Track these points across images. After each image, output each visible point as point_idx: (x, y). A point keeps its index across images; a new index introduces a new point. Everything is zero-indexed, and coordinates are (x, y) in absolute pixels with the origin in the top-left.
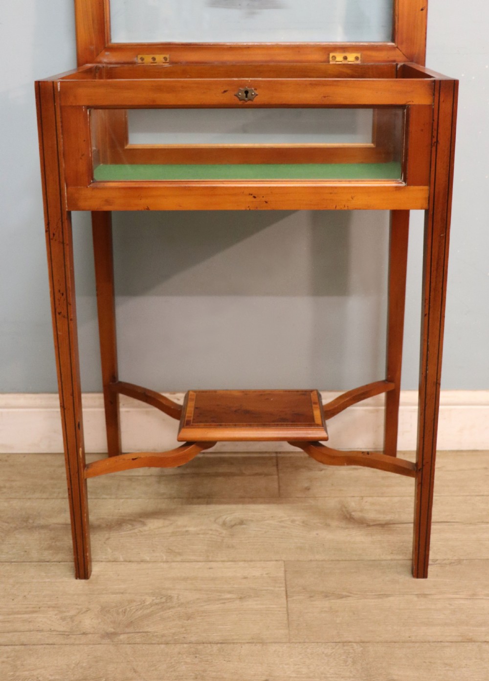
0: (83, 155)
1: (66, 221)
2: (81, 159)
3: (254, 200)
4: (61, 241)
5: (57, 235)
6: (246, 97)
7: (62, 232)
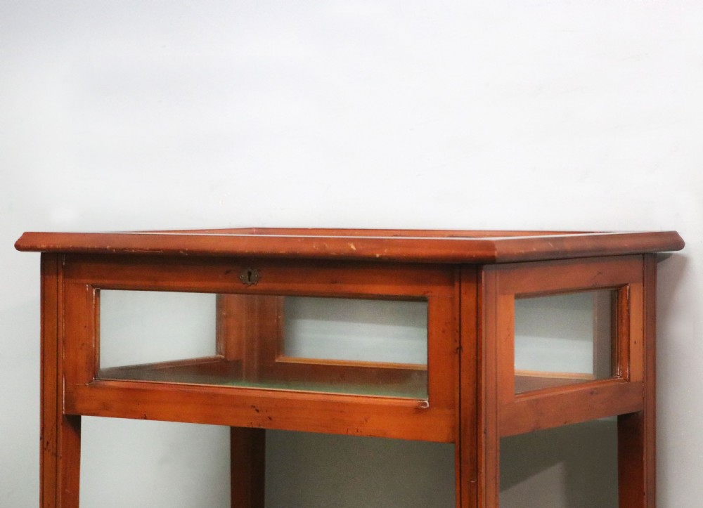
0: (83, 344)
1: (61, 427)
2: (81, 349)
3: (256, 414)
4: (55, 452)
5: (50, 442)
6: (250, 280)
7: (56, 442)
